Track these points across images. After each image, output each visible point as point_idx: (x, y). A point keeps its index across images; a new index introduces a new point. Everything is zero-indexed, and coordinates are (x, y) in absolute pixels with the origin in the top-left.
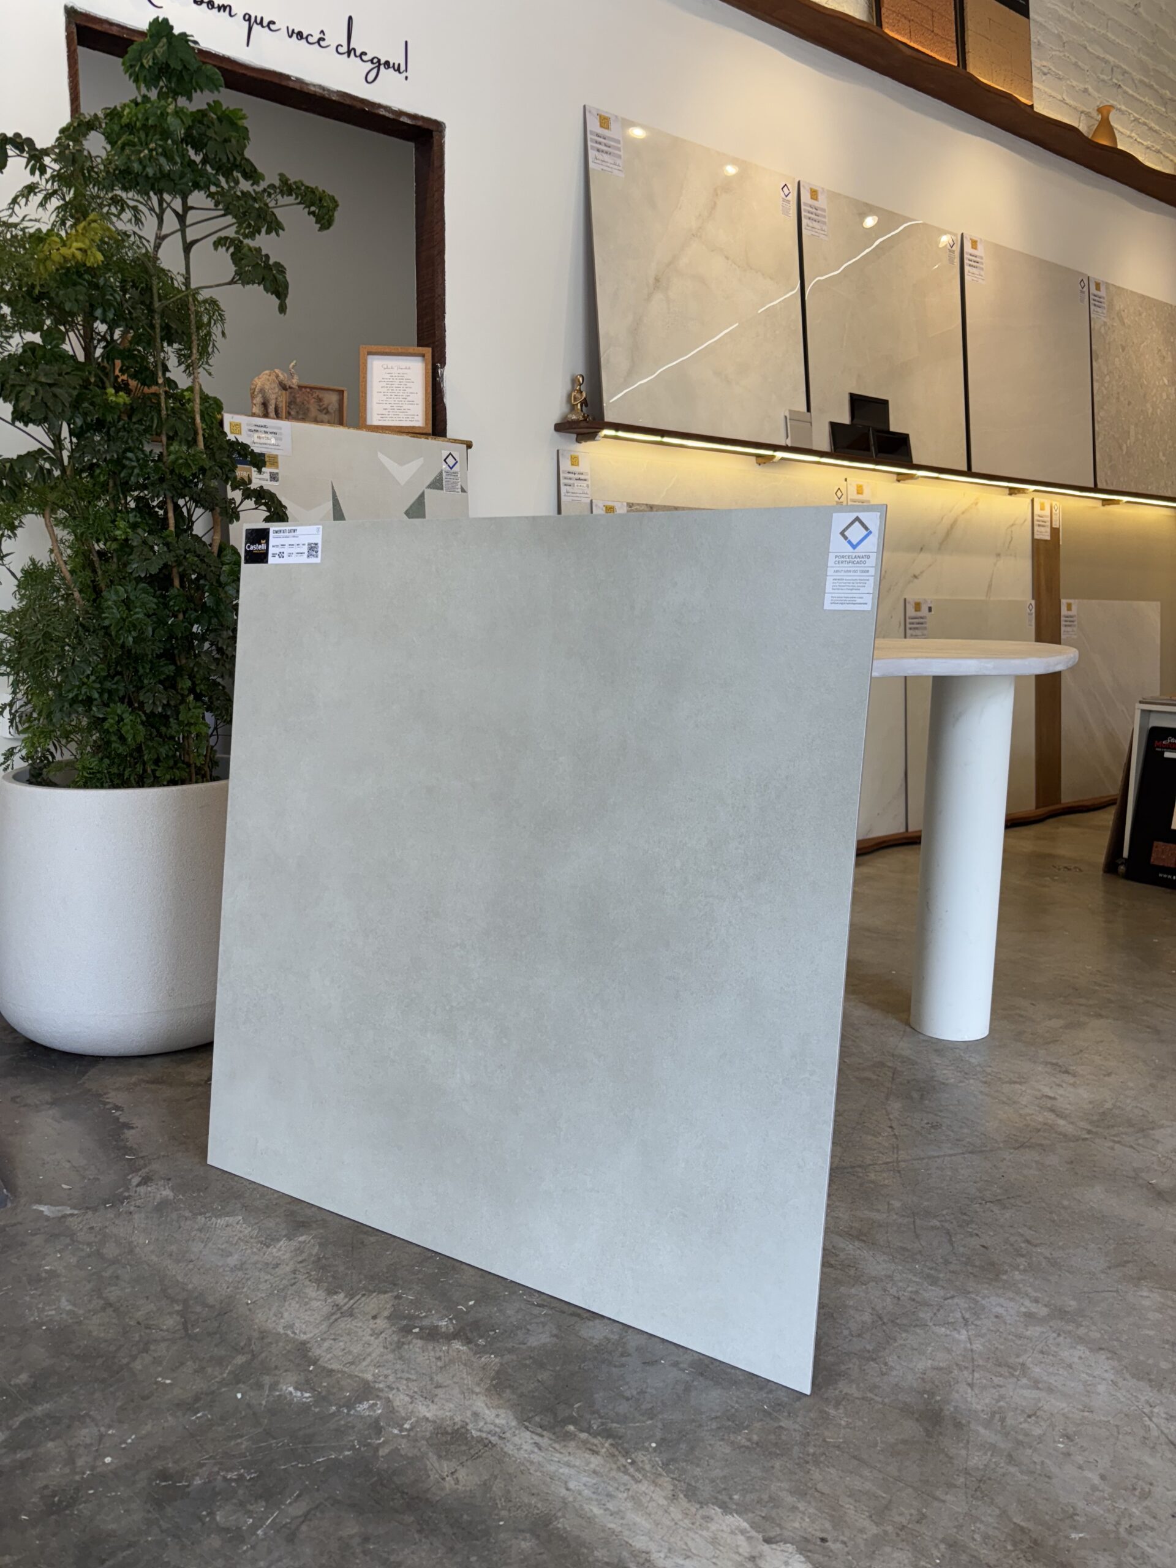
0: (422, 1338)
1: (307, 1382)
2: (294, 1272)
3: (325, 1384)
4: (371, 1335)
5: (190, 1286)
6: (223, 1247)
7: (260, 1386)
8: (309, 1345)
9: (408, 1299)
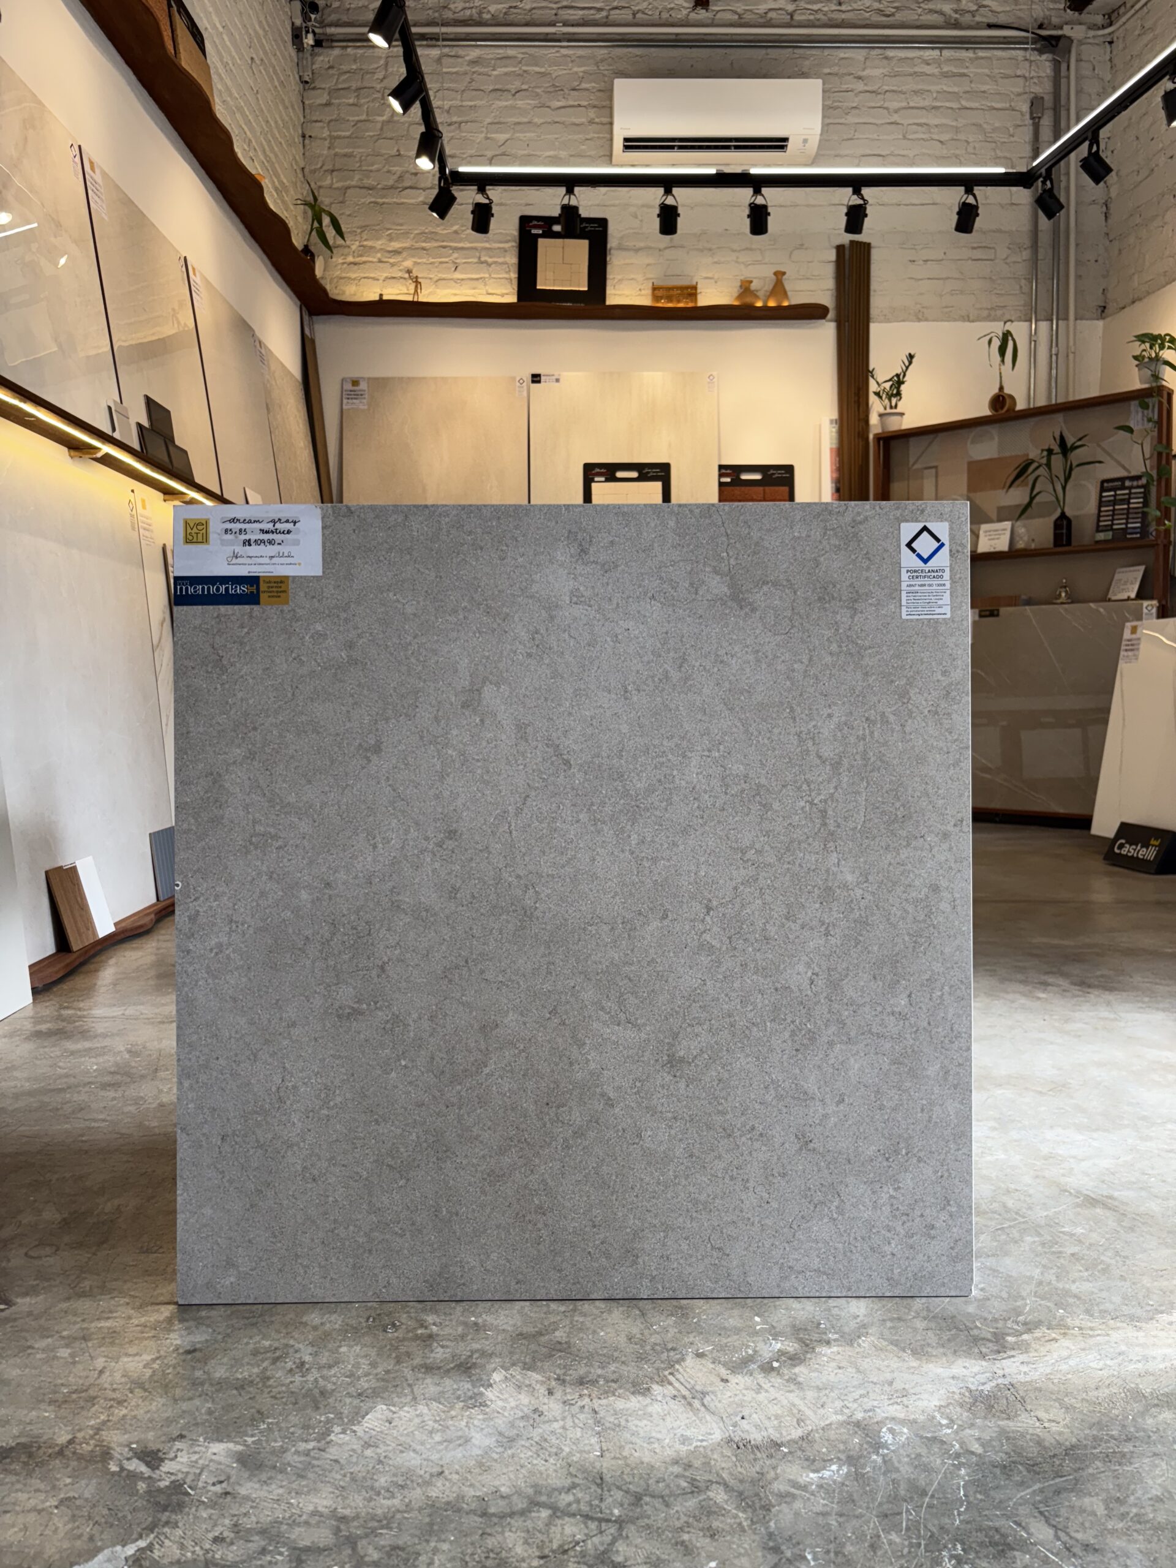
0: (795, 1366)
1: (807, 1460)
2: (565, 1402)
3: (824, 1450)
4: (758, 1392)
5: (503, 1489)
6: (438, 1437)
7: (785, 1497)
8: (736, 1439)
9: (711, 1352)
